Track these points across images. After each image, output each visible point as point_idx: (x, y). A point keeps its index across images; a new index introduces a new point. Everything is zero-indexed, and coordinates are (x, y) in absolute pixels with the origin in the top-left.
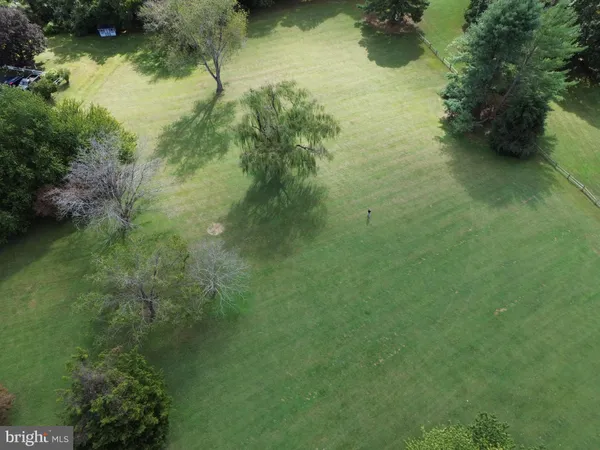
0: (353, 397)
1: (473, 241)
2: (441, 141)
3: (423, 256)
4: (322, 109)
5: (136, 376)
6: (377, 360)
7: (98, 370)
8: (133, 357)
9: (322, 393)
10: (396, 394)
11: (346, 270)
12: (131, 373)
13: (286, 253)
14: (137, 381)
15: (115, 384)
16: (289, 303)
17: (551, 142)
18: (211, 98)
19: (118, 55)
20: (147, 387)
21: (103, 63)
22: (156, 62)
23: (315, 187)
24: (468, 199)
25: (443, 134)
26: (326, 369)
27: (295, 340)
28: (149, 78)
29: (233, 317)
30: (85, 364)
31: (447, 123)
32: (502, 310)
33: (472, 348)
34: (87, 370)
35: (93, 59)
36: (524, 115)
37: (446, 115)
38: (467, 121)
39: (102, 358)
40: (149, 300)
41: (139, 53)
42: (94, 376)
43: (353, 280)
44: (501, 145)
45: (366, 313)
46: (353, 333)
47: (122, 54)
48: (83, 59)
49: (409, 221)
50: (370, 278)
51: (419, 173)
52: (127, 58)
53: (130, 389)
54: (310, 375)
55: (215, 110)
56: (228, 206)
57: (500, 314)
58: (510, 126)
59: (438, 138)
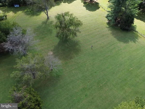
0: (95, 96)
1: (120, 52)
2: (108, 28)
3: (108, 56)
4: (77, 19)
5: (31, 95)
6: (100, 85)
7: (20, 93)
8: (30, 89)
9: (86, 95)
10: (107, 94)
11: (88, 61)
12: (30, 94)
13: (71, 58)
14: (32, 96)
15: (25, 97)
16: (73, 71)
17: (135, 27)
18: (46, 20)
19: (20, 11)
20: (35, 98)
21: (16, 13)
22: (30, 12)
23: (77, 41)
24: (117, 41)
25: (108, 26)
26: (86, 89)
27: (76, 82)
28: (29, 16)
29: (58, 76)
30: (15, 92)
31: (108, 24)
32: (131, 69)
33: (125, 80)
34: (16, 93)
35: (13, 12)
36: (129, 19)
37: (108, 22)
38: (114, 22)
39: (21, 90)
40: (33, 72)
41: (26, 11)
42: (18, 95)
43: (90, 64)
44: (123, 28)
45: (95, 72)
46: (92, 78)
47: (21, 11)
48: (10, 12)
49: (103, 48)
50: (94, 63)
51: (103, 36)
52: (23, 12)
53: (30, 99)
54: (82, 91)
55: (48, 23)
56: (53, 47)
57: (131, 70)
58: (125, 22)
59: (107, 27)
